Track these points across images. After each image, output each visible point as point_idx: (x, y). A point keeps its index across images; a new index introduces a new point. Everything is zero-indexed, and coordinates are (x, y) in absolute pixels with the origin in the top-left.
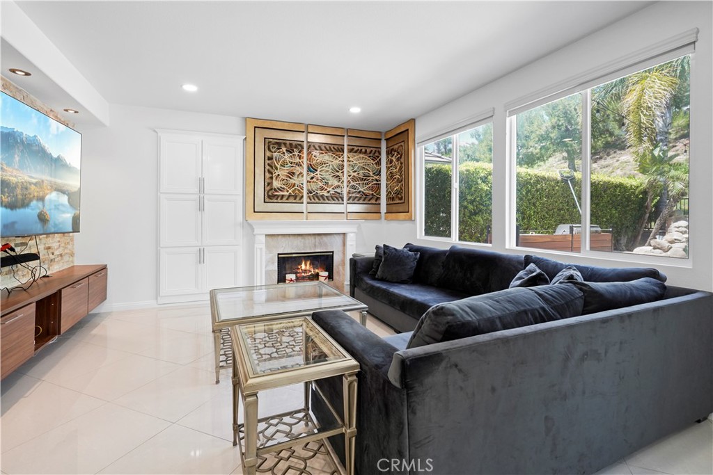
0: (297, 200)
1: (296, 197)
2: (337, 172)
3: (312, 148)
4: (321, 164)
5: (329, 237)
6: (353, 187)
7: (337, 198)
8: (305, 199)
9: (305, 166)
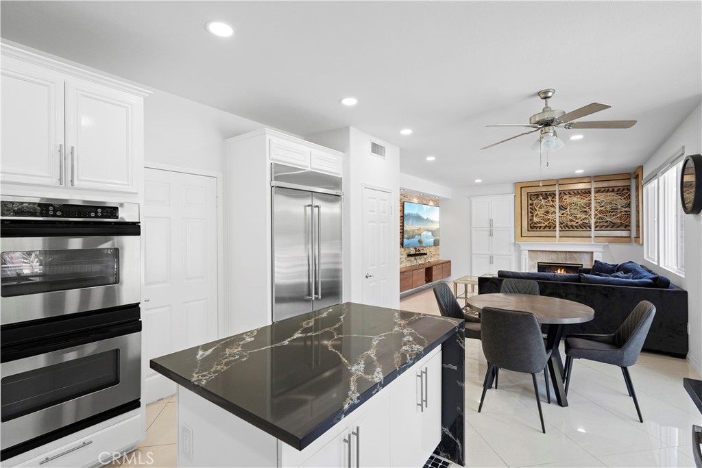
0: (552, 229)
1: (551, 227)
2: (585, 209)
3: (563, 194)
4: (570, 204)
5: (578, 254)
6: (600, 218)
7: (586, 226)
8: (558, 228)
9: (557, 207)
